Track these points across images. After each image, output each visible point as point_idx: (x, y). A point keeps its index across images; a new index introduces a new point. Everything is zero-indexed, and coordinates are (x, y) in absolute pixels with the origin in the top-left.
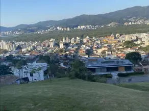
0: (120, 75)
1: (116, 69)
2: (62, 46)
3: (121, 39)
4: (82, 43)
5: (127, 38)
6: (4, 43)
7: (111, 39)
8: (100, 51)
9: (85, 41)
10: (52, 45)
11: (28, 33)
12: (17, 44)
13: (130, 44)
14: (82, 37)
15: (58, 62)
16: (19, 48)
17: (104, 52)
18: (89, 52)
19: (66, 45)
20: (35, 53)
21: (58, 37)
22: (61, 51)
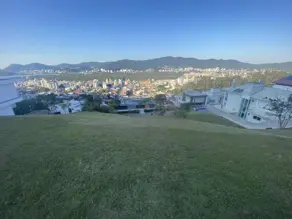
0: (146, 111)
1: (143, 106)
2: (105, 87)
3: (156, 83)
4: (123, 85)
5: (160, 83)
6: (45, 81)
7: (147, 83)
8: (138, 92)
9: (126, 83)
10: (95, 85)
11: (71, 72)
12: (60, 83)
13: (161, 87)
14: (124, 79)
15: (100, 101)
16: (62, 86)
17: (141, 94)
18: (129, 93)
19: (109, 86)
20: (78, 93)
21: (101, 78)
22: (104, 91)
